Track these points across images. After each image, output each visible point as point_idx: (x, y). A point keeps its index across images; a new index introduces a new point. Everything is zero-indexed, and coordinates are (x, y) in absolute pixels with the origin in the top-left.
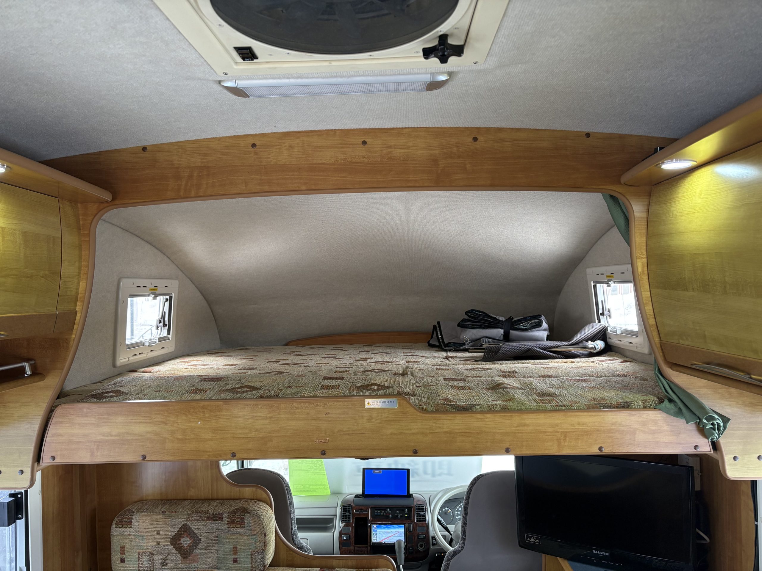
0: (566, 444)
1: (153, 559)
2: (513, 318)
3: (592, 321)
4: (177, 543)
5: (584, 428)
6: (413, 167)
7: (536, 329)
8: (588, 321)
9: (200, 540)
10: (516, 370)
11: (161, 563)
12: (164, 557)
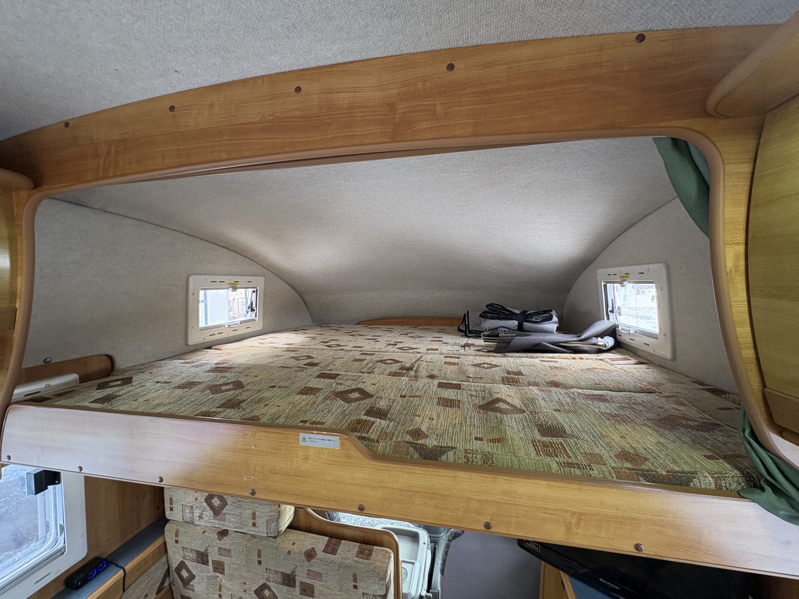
0: (579, 531)
1: (193, 512)
2: (527, 312)
3: (600, 318)
4: (210, 502)
5: (612, 511)
6: (361, 116)
7: (547, 322)
8: (597, 318)
9: (226, 502)
10: (522, 369)
11: (199, 516)
12: (200, 512)
